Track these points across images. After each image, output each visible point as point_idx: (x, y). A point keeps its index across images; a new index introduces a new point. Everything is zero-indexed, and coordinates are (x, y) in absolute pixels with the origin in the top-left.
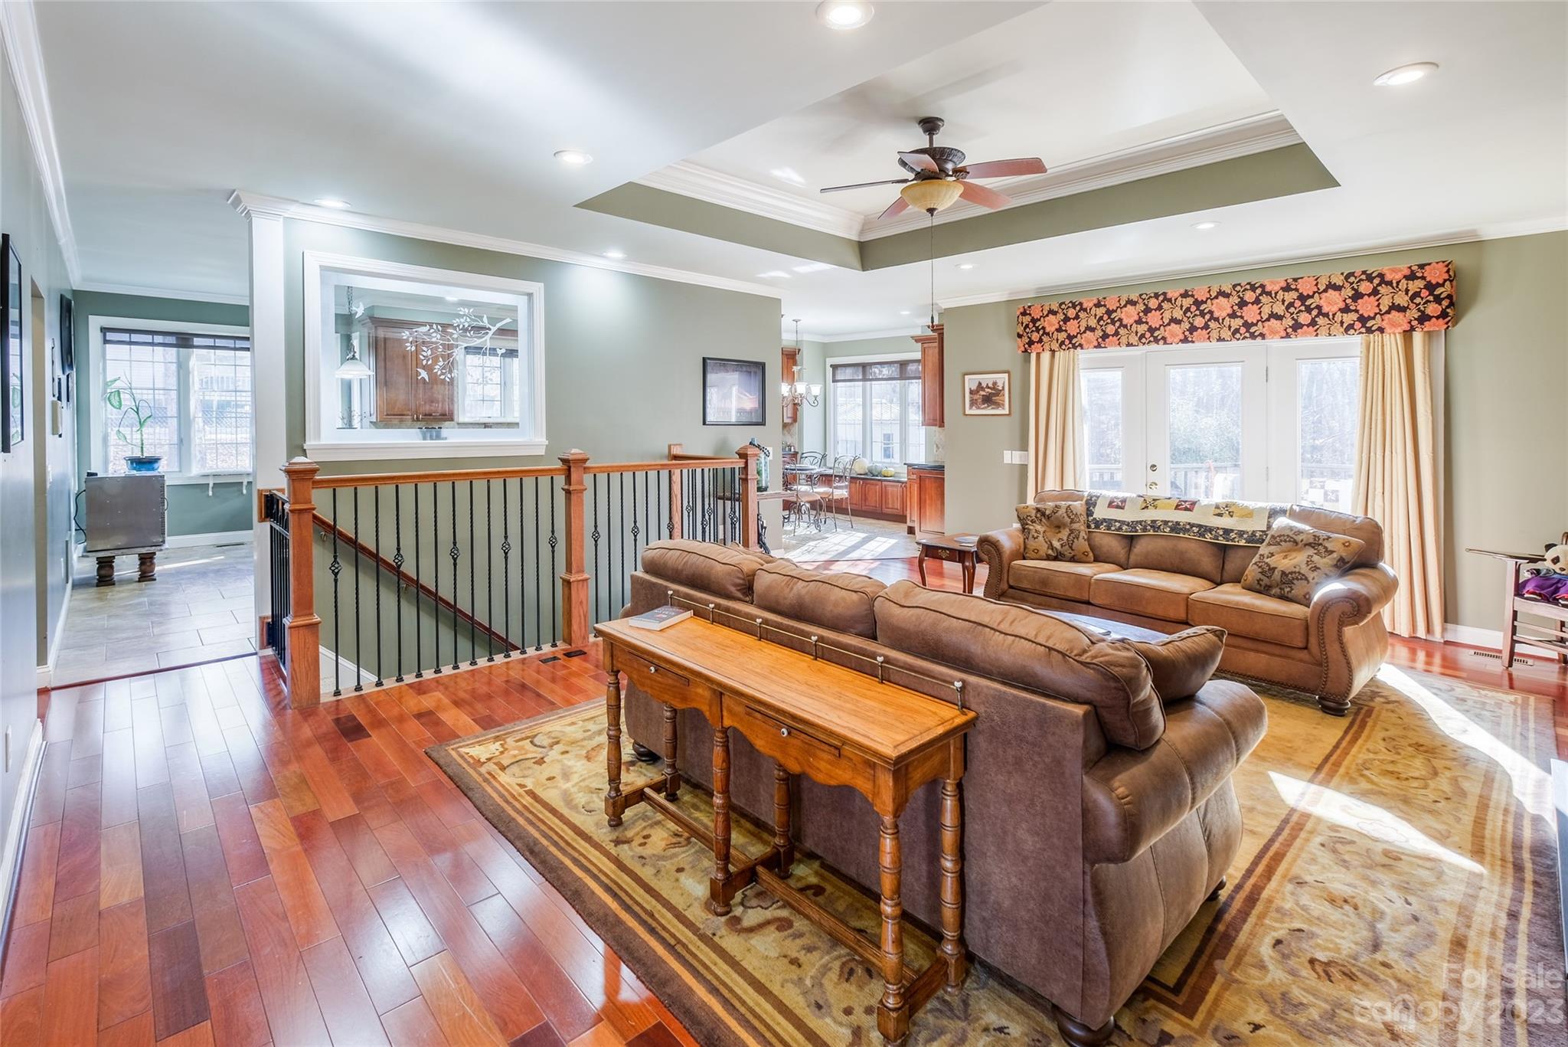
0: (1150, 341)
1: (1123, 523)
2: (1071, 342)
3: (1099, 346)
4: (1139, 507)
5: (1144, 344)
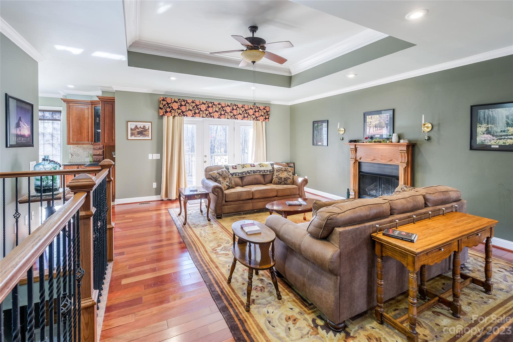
0: (209, 117)
1: (238, 173)
2: (183, 114)
3: (193, 116)
4: (241, 168)
5: (207, 117)
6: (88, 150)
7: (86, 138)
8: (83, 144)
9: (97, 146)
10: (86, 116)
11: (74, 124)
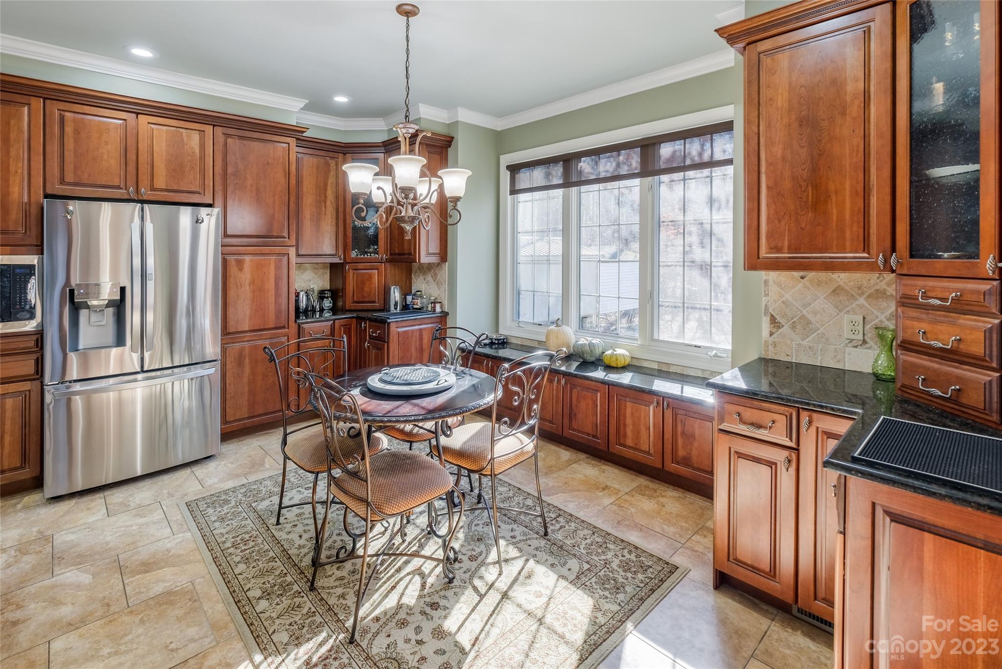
6: (862, 301)
7: (852, 232)
8: (830, 266)
9: (931, 283)
10: (850, 88)
11: (778, 150)
